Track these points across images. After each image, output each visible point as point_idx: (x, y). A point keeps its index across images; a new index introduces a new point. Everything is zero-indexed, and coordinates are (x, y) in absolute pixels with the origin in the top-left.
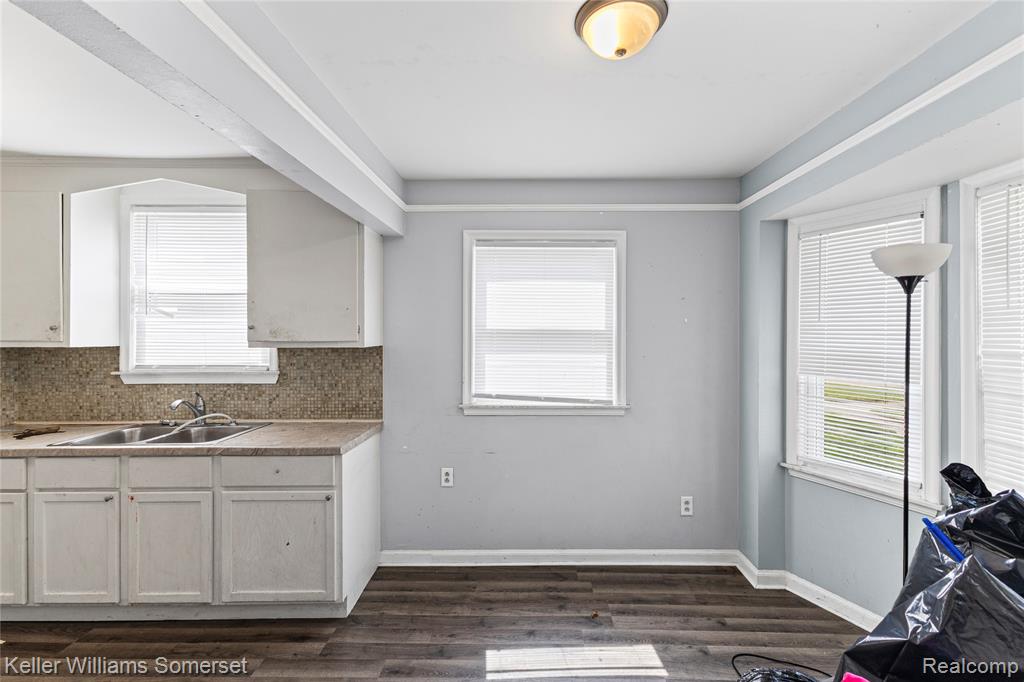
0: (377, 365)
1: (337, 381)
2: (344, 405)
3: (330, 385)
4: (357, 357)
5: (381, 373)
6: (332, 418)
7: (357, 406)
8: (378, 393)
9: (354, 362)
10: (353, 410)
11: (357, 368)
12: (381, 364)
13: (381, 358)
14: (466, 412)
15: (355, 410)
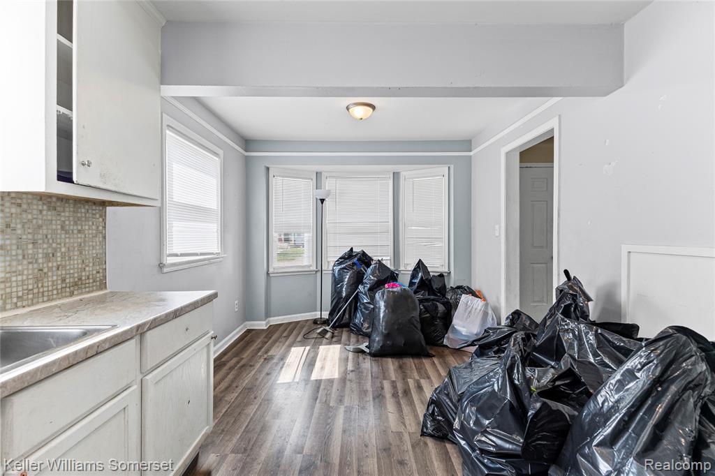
0: (101, 228)
1: (55, 250)
2: (63, 280)
3: (46, 255)
4: (79, 219)
5: (104, 237)
6: (49, 300)
7: (80, 279)
8: (101, 260)
9: (75, 223)
10: (76, 284)
11: (79, 231)
12: (104, 227)
13: (104, 220)
14: (165, 270)
15: (78, 285)
